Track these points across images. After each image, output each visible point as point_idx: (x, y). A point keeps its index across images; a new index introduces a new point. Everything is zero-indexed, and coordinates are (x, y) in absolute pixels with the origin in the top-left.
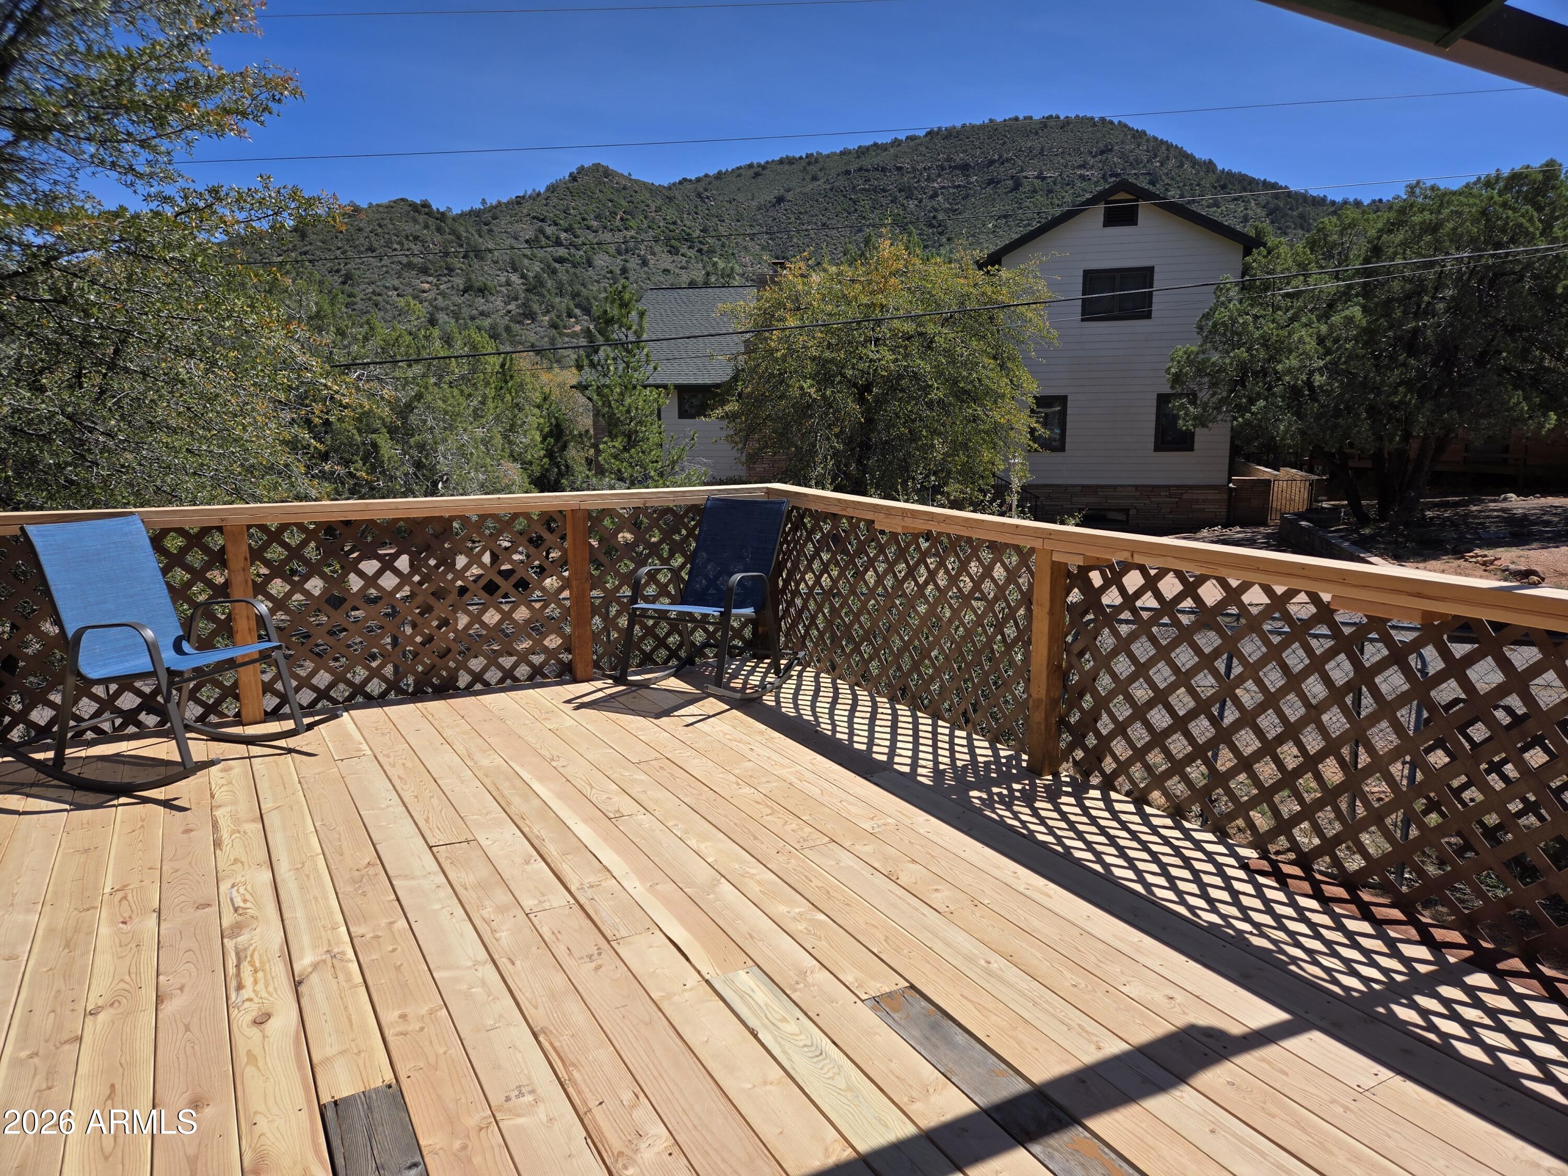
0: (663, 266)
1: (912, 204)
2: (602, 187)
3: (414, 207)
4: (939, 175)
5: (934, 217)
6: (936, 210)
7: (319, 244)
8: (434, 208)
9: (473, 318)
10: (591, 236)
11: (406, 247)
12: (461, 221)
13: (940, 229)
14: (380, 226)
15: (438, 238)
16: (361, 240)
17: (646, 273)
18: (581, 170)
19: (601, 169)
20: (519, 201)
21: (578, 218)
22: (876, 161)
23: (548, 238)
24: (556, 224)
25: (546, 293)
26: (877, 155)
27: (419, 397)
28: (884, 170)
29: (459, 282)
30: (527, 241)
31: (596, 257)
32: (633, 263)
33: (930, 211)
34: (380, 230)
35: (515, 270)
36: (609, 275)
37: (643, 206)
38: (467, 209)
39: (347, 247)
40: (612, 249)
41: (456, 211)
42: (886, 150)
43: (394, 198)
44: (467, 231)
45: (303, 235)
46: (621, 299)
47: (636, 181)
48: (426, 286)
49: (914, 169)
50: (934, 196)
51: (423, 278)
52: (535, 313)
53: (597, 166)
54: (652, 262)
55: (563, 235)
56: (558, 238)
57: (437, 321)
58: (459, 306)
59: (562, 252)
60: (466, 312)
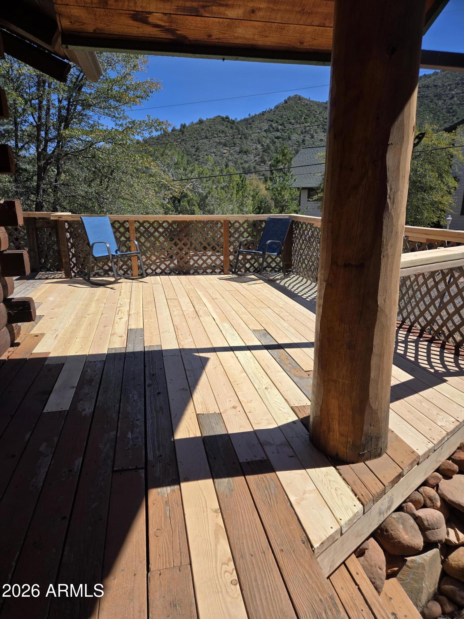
0: (320, 138)
1: (440, 103)
2: (297, 105)
3: (223, 119)
4: (456, 88)
5: (451, 108)
6: (452, 105)
7: (188, 136)
8: (230, 119)
9: (242, 164)
10: (291, 126)
11: (219, 136)
12: (240, 123)
13: (453, 114)
14: (210, 127)
15: (231, 131)
16: (203, 134)
17: (313, 141)
18: (289, 98)
19: (298, 97)
20: (263, 114)
21: (286, 119)
22: (424, 83)
23: (273, 128)
24: (277, 122)
25: (270, 152)
26: (425, 80)
27: (209, 193)
28: (428, 87)
29: (237, 149)
30: (265, 131)
31: (292, 136)
32: (308, 137)
33: (449, 105)
34: (210, 129)
35: (259, 143)
36: (297, 143)
37: (314, 112)
38: (243, 118)
39: (198, 137)
40: (299, 133)
41: (239, 120)
42: (430, 77)
43: (216, 116)
44: (242, 128)
45: (183, 133)
46: (283, 152)
47: (312, 101)
48: (225, 151)
49: (443, 86)
50: (453, 97)
51: (224, 148)
52: (266, 161)
53: (296, 96)
54: (316, 136)
55: (280, 127)
56: (277, 128)
57: (228, 165)
58: (237, 159)
59: (278, 134)
60: (239, 161)
